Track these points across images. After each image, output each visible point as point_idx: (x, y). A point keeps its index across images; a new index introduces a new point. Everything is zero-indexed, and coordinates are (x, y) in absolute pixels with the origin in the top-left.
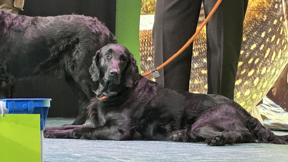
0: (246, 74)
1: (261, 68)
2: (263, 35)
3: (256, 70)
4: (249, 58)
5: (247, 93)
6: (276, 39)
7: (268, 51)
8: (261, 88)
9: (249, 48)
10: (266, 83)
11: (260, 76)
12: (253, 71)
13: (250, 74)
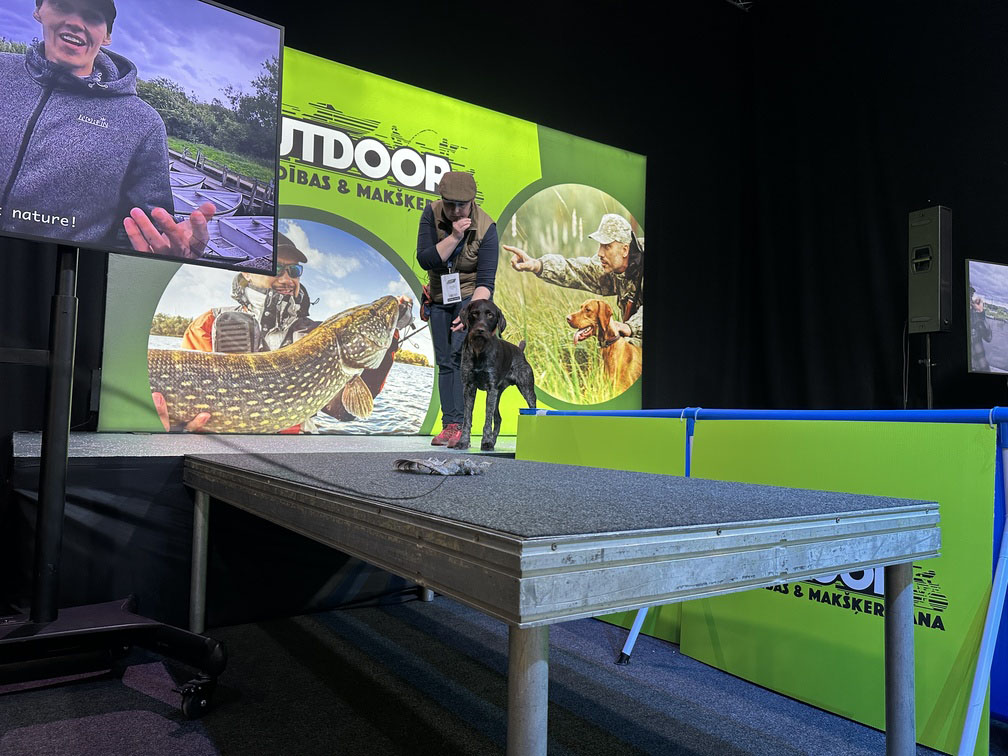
0: (299, 394)
1: (316, 390)
2: (318, 367)
3: (309, 391)
4: (302, 383)
5: (301, 408)
6: (331, 371)
7: (323, 379)
8: (316, 405)
9: (302, 376)
10: (320, 402)
11: (314, 396)
12: (306, 393)
13: (303, 395)
